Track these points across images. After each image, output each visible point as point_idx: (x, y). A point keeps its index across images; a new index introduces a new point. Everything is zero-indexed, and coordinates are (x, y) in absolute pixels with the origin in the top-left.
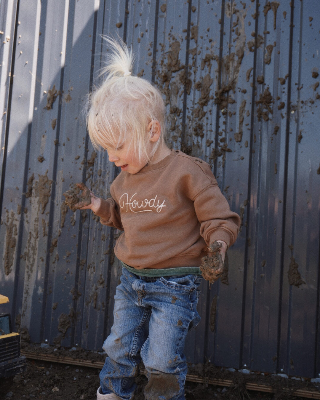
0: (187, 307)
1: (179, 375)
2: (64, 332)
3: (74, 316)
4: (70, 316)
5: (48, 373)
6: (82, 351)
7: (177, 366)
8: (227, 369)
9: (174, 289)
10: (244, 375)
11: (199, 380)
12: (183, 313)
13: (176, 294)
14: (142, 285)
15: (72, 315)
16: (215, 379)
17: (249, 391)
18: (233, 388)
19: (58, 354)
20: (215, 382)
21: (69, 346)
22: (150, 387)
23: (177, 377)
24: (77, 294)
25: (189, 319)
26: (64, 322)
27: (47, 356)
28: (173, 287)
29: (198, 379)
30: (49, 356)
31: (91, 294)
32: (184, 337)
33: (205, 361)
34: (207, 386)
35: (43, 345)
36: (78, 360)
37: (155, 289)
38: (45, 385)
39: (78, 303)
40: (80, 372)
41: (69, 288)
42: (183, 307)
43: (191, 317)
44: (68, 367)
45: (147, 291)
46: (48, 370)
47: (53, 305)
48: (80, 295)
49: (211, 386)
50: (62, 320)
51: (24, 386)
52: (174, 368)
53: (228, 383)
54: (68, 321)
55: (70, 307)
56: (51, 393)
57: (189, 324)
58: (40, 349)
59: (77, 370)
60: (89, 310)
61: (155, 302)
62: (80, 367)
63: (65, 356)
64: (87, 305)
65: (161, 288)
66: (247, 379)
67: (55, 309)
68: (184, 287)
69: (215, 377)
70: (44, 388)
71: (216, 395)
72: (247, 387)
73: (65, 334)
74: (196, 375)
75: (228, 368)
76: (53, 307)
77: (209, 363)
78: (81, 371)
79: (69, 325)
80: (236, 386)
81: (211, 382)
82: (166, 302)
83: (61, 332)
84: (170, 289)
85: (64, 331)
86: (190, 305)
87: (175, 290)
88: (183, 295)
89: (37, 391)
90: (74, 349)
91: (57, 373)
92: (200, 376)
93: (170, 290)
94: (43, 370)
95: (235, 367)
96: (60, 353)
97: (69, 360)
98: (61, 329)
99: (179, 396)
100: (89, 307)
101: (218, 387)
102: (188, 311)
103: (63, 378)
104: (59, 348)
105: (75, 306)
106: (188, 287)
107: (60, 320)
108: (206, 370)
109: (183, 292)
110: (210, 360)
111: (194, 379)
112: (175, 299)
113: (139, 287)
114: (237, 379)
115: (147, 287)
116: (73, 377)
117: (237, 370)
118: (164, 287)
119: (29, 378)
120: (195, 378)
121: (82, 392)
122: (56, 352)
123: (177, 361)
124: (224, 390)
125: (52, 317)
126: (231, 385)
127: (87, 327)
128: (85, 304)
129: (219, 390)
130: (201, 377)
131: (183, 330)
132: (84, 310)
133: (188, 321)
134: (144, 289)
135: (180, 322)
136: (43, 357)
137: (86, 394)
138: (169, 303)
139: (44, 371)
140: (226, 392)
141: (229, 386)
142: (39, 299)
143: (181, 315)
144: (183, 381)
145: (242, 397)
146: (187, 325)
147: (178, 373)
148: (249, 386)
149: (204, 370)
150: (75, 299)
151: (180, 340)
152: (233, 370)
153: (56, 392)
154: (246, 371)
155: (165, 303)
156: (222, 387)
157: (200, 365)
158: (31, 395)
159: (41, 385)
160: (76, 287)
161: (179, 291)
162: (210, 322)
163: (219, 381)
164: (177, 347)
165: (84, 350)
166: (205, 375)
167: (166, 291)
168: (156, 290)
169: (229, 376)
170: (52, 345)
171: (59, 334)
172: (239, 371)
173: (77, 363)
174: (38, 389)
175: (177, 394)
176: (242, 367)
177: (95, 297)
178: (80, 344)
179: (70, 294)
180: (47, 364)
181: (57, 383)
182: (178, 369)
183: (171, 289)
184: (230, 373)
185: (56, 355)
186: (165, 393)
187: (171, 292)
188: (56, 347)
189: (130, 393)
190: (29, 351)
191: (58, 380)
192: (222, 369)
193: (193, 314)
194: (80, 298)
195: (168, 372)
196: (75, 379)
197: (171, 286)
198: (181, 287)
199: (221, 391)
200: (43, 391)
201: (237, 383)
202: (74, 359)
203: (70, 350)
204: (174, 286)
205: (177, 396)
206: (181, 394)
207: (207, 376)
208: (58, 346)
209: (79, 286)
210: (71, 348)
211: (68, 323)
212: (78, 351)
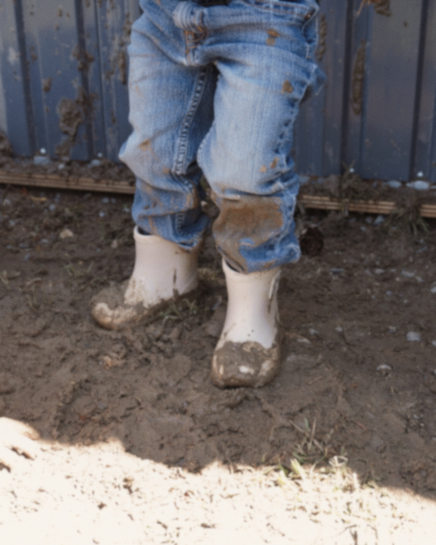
0: (300, 53)
1: (282, 195)
2: (72, 133)
3: (87, 101)
4: (78, 102)
5: (52, 207)
6: (110, 166)
7: (276, 179)
8: (384, 184)
9: (272, 12)
10: (418, 192)
11: (332, 205)
12: (293, 64)
13: (275, 24)
14: (198, 12)
15: (81, 100)
16: (362, 201)
17: (427, 219)
18: (396, 215)
19: (66, 174)
20: (361, 206)
21: (86, 158)
22: (224, 223)
23: (278, 201)
24: (85, 60)
25: (304, 78)
26: (69, 113)
27: (47, 178)
28: (268, 7)
29: (330, 203)
30: (50, 177)
31: (113, 55)
32: (293, 118)
33: (343, 171)
34: (346, 214)
35: (38, 160)
36: (104, 181)
37: (229, 17)
38: (47, 228)
39: (91, 75)
40: (110, 203)
41: (67, 46)
42: (292, 51)
43: (308, 75)
44: (88, 195)
45: (211, 23)
46: (53, 203)
47: (44, 82)
48: (92, 60)
49: (353, 214)
50: (64, 110)
51: (9, 230)
52: (271, 182)
53: (386, 207)
54: (75, 112)
55: (76, 84)
56: (57, 239)
57: (304, 90)
58: (34, 167)
59: (106, 200)
60: (113, 87)
61: (229, 45)
62: (110, 195)
63: (80, 175)
64: (108, 77)
65: (240, 14)
66: (423, 198)
67: (47, 90)
68: (292, 8)
69: (362, 198)
70: (45, 233)
71: (363, 229)
72: (425, 213)
73: (75, 135)
74: (325, 196)
75: (386, 181)
76: (43, 87)
77: (351, 175)
78: (113, 201)
79: (79, 120)
80: (401, 212)
81: (354, 207)
82: (255, 43)
83: (66, 133)
84: (262, 13)
85: (72, 131)
86: (304, 48)
87: (275, 15)
88: (291, 26)
89: (31, 237)
90: (96, 162)
91: (68, 206)
92: (332, 197)
93: (263, 16)
94: (42, 203)
95: (400, 178)
96: (70, 172)
97: (87, 183)
98: (67, 129)
99: (282, 236)
100: (112, 82)
101: (367, 215)
102: (302, 62)
103: (80, 215)
104: (68, 164)
105: (85, 81)
106: (303, 8)
107: (61, 111)
108: (345, 186)
109: (291, 19)
110: (354, 168)
111: (321, 203)
112: (273, 36)
113: (192, 17)
114: (403, 199)
115: (210, 15)
116: (98, 212)
117: (404, 183)
118: (248, 11)
119: (19, 216)
120: (325, 201)
121: (113, 235)
122: (63, 170)
123: (278, 169)
124: (379, 219)
125: (45, 107)
126: (391, 210)
127: (114, 121)
128: (103, 77)
129: (369, 220)
130: (336, 200)
131: (292, 103)
132: (104, 88)
133: (303, 84)
134: (203, 22)
135: (288, 86)
136: (39, 180)
137: (120, 238)
138: (260, 44)
139: (46, 205)
140: (382, 223)
141: (387, 212)
142: (15, 73)
143: (289, 70)
144: (290, 208)
145: (412, 230)
146: (301, 92)
147: (279, 193)
148: (428, 211)
149: (340, 187)
150: (84, 69)
151: (286, 125)
152: (396, 184)
153: (68, 238)
154: (421, 185)
155: (251, 45)
156: (375, 216)
157: (333, 178)
158: (21, 245)
159: (39, 227)
160: (82, 43)
161: (283, 17)
162: (351, 96)
163: (370, 204)
164: (279, 141)
165: (113, 164)
166: (344, 195)
167: (255, 18)
168: (231, 18)
169: (388, 194)
170: (55, 159)
171: (64, 138)
172: (409, 185)
173: (103, 187)
174: (34, 234)
175: (277, 233)
176: (413, 178)
177: (121, 61)
178: (105, 155)
179: (72, 58)
180: (50, 192)
181: (68, 222)
182: (279, 185)
183: (265, 13)
184: (391, 190)
185: (62, 175)
186: (254, 232)
187: (264, 21)
188: (62, 162)
189: (195, 236)
190: (13, 170)
191: (71, 219)
192: (375, 184)
193: (313, 68)
194: (92, 66)
195: (259, 191)
196: (102, 215)
197: (264, 6)
198: (286, 8)
199: (373, 221)
200: (44, 237)
201: (404, 206)
202: (97, 181)
203: (89, 166)
204: (271, 6)
205: (278, 236)
206: (287, 231)
207: (347, 197)
208: (66, 159)
209: (88, 42)
210: (89, 162)
211: (78, 115)
212: (102, 167)
